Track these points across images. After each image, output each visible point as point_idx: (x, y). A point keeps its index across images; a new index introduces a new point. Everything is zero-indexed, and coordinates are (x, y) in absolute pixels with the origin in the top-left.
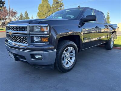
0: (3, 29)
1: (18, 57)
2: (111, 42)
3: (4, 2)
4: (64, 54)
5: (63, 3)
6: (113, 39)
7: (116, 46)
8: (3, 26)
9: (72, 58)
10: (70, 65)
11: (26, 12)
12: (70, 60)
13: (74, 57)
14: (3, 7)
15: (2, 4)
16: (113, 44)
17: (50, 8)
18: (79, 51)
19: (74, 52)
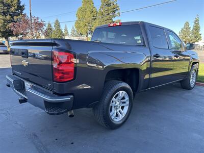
3: (23, 6)
5: (118, 5)
11: (57, 21)
14: (21, 14)
15: (20, 11)
17: (95, 14)
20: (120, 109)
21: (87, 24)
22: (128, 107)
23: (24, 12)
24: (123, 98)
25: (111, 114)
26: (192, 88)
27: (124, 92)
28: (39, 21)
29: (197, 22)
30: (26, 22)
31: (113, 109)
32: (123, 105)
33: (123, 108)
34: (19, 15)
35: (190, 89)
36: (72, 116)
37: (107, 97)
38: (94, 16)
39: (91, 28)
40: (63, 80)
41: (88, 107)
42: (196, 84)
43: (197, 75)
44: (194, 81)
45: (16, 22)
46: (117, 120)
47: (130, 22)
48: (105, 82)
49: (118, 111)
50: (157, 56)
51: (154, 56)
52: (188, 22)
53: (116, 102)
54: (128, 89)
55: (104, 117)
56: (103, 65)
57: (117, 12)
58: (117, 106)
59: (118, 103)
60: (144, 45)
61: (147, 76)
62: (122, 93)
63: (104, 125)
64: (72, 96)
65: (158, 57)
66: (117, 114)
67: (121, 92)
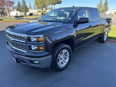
0: (2, 20)
1: (19, 60)
2: (105, 36)
4: (59, 56)
6: (106, 33)
7: (109, 39)
8: (2, 15)
9: (66, 58)
10: (65, 64)
12: (65, 60)
13: (68, 57)
16: (106, 37)
18: (72, 51)
19: (68, 53)
21: (42, 2)
39: (44, 5)
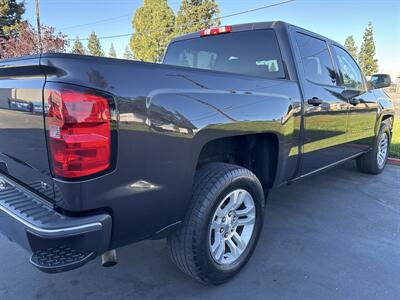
3: (22, 5)
5: (216, 3)
11: (94, 36)
14: (19, 22)
15: (15, 14)
17: (171, 21)
20: (235, 233)
22: (252, 226)
23: (24, 17)
24: (242, 207)
25: (213, 248)
26: (381, 171)
27: (244, 192)
28: (55, 35)
29: (369, 37)
30: (28, 37)
31: (218, 235)
32: (241, 222)
33: (240, 230)
34: (13, 23)
35: (377, 173)
36: (110, 264)
37: (203, 209)
38: (168, 26)
40: (78, 173)
41: (153, 237)
42: (387, 162)
43: (389, 142)
44: (384, 155)
45: (7, 38)
46: (228, 261)
47: (251, 25)
48: (199, 166)
49: (229, 238)
50: (314, 102)
51: (310, 102)
52: (351, 38)
53: (224, 217)
54: (253, 184)
55: (195, 258)
56: (190, 127)
57: (214, 17)
58: (228, 227)
59: (228, 220)
60: (287, 77)
61: (294, 151)
62: (238, 196)
63: (197, 278)
64: (107, 216)
65: (316, 105)
66: (227, 246)
67: (236, 192)
